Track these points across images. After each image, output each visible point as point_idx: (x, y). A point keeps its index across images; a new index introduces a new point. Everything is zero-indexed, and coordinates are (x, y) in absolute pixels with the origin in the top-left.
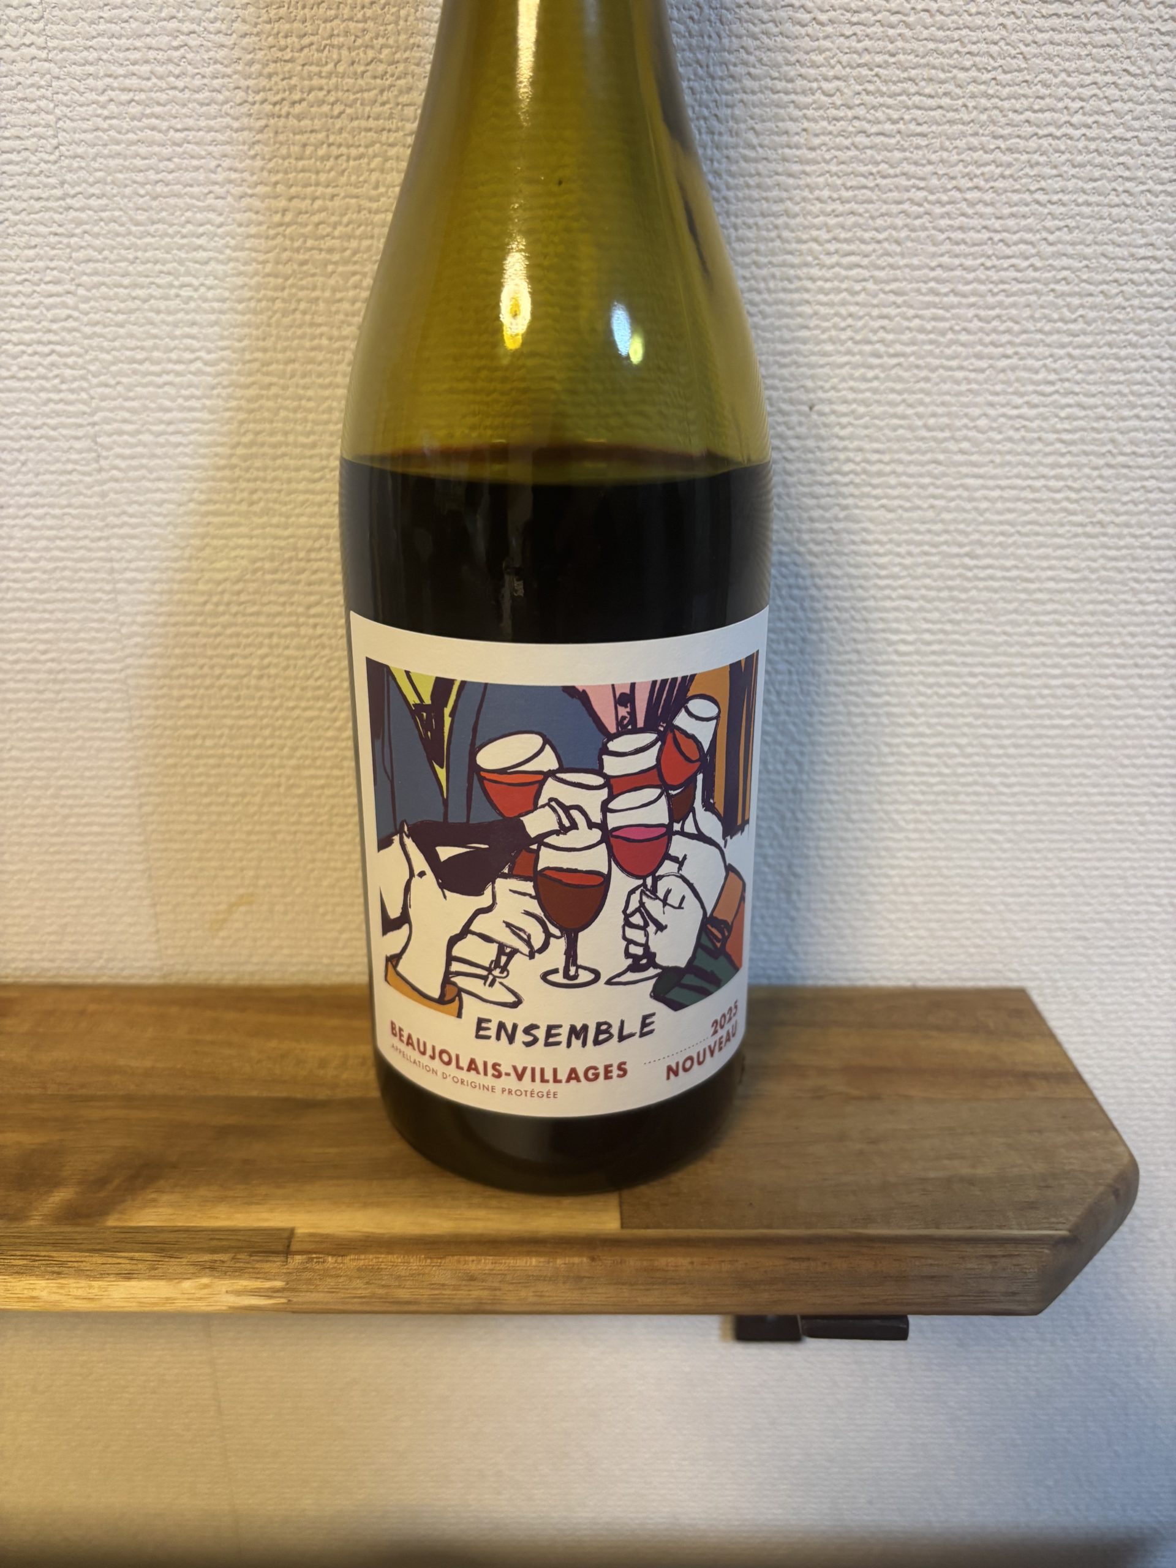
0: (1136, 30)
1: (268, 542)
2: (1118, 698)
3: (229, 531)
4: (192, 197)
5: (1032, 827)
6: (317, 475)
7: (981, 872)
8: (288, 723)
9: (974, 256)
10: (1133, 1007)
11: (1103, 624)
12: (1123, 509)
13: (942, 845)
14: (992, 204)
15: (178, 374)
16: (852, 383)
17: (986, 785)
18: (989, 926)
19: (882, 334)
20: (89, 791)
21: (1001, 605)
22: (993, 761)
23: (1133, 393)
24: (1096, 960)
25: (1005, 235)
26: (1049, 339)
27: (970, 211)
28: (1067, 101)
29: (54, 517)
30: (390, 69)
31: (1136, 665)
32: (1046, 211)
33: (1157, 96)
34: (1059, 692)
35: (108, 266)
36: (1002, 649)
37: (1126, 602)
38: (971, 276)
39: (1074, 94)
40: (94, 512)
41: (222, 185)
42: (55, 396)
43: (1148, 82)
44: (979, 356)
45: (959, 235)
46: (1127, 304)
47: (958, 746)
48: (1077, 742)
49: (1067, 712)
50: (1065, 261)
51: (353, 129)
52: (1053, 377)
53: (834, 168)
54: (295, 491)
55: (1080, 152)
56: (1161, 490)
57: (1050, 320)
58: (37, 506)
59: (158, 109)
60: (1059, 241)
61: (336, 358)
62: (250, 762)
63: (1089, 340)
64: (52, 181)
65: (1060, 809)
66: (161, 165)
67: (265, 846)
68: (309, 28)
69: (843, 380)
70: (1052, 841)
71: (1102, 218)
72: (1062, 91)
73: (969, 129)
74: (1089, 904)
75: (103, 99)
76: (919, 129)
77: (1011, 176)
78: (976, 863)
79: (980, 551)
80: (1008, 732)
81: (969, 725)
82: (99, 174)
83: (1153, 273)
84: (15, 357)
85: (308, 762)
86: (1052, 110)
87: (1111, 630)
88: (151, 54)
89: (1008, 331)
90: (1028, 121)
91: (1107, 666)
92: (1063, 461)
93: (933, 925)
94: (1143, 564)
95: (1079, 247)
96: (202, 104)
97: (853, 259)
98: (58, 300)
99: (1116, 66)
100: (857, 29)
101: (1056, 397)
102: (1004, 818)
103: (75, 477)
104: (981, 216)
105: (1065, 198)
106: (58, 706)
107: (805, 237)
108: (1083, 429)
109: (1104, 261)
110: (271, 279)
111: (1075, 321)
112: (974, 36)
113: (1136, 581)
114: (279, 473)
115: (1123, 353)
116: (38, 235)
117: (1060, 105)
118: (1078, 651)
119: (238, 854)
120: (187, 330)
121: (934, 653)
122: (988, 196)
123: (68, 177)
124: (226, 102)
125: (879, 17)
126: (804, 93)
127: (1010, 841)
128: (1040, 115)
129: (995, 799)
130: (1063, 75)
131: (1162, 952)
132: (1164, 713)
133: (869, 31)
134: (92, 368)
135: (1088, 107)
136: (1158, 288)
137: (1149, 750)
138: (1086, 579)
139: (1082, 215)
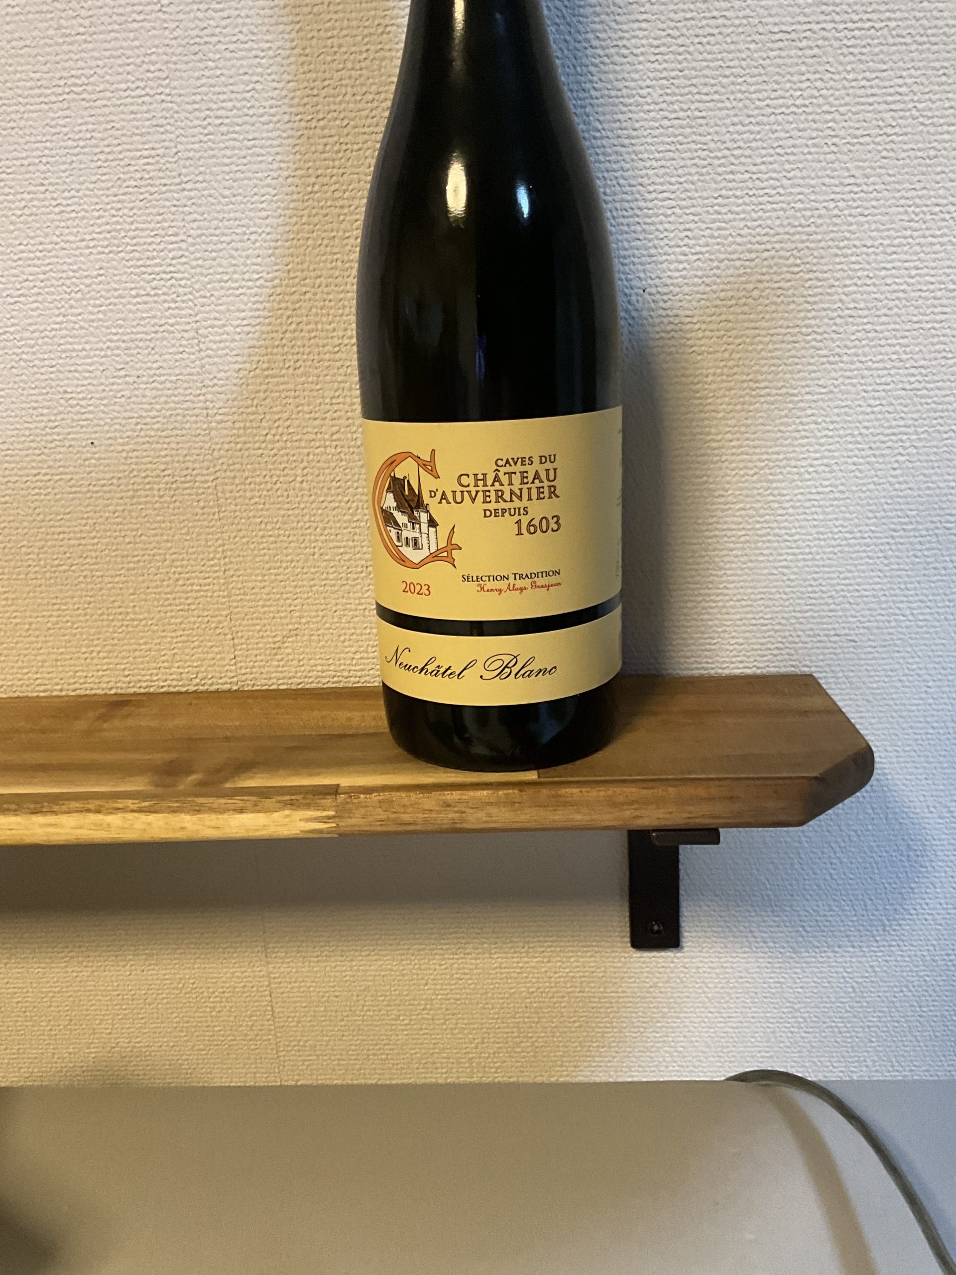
0: (831, 46)
2: (860, 471)
3: (282, 387)
4: (257, 179)
5: (810, 563)
6: (337, 349)
7: (778, 596)
8: (320, 512)
9: (742, 189)
10: (893, 690)
11: (846, 422)
12: (852, 344)
13: (749, 579)
14: (750, 157)
15: (249, 288)
16: (669, 273)
17: (775, 535)
18: (787, 634)
19: (686, 241)
20: (192, 562)
21: (776, 412)
22: (779, 518)
23: (850, 269)
24: (863, 656)
25: (759, 175)
26: (793, 238)
27: (736, 162)
28: (792, 92)
29: (171, 382)
30: (377, 97)
31: (871, 448)
32: (784, 159)
33: (848, 85)
34: (820, 469)
35: (207, 224)
36: (778, 442)
37: (860, 406)
39: (795, 87)
40: (195, 378)
41: (276, 170)
42: (173, 305)
43: (841, 76)
44: (750, 251)
45: (731, 177)
46: (839, 213)
48: (835, 503)
49: (827, 483)
50: (799, 190)
52: (799, 261)
53: (649, 140)
54: (322, 360)
55: (802, 122)
56: (876, 331)
57: (793, 226)
58: (160, 375)
59: (237, 128)
60: (795, 177)
61: (346, 274)
64: (174, 174)
65: (828, 550)
66: (239, 162)
67: (306, 595)
68: (327, 75)
69: (664, 271)
70: (824, 572)
71: (820, 162)
73: (731, 112)
74: (853, 616)
75: (205, 123)
76: (700, 114)
77: (760, 139)
78: (774, 590)
79: (760, 378)
80: (788, 498)
81: (761, 495)
82: (202, 169)
83: (856, 193)
84: (149, 282)
85: (332, 537)
86: (782, 97)
87: (852, 425)
88: (233, 96)
89: (767, 234)
90: (768, 106)
91: (852, 450)
92: (810, 315)
93: (747, 635)
94: (870, 380)
95: (807, 180)
96: (264, 124)
97: (665, 195)
98: (176, 246)
99: (820, 69)
100: (658, 57)
101: (801, 274)
102: (790, 557)
103: (185, 356)
104: (744, 164)
105: (795, 150)
106: (172, 506)
107: (634, 183)
108: (821, 294)
109: (824, 188)
110: (306, 227)
111: (809, 226)
112: (730, 56)
113: (866, 392)
114: (311, 349)
115: (842, 244)
116: (164, 207)
117: (788, 94)
118: (831, 440)
119: (288, 602)
120: (254, 260)
121: (734, 447)
122: (746, 153)
123: (184, 171)
124: (279, 121)
126: (628, 97)
127: (795, 574)
128: (775, 101)
129: (782, 545)
130: (789, 77)
131: (909, 649)
132: (891, 479)
133: (666, 57)
134: (196, 287)
135: (805, 94)
136: (859, 203)
137: (885, 506)
138: (832, 392)
139: (806, 160)
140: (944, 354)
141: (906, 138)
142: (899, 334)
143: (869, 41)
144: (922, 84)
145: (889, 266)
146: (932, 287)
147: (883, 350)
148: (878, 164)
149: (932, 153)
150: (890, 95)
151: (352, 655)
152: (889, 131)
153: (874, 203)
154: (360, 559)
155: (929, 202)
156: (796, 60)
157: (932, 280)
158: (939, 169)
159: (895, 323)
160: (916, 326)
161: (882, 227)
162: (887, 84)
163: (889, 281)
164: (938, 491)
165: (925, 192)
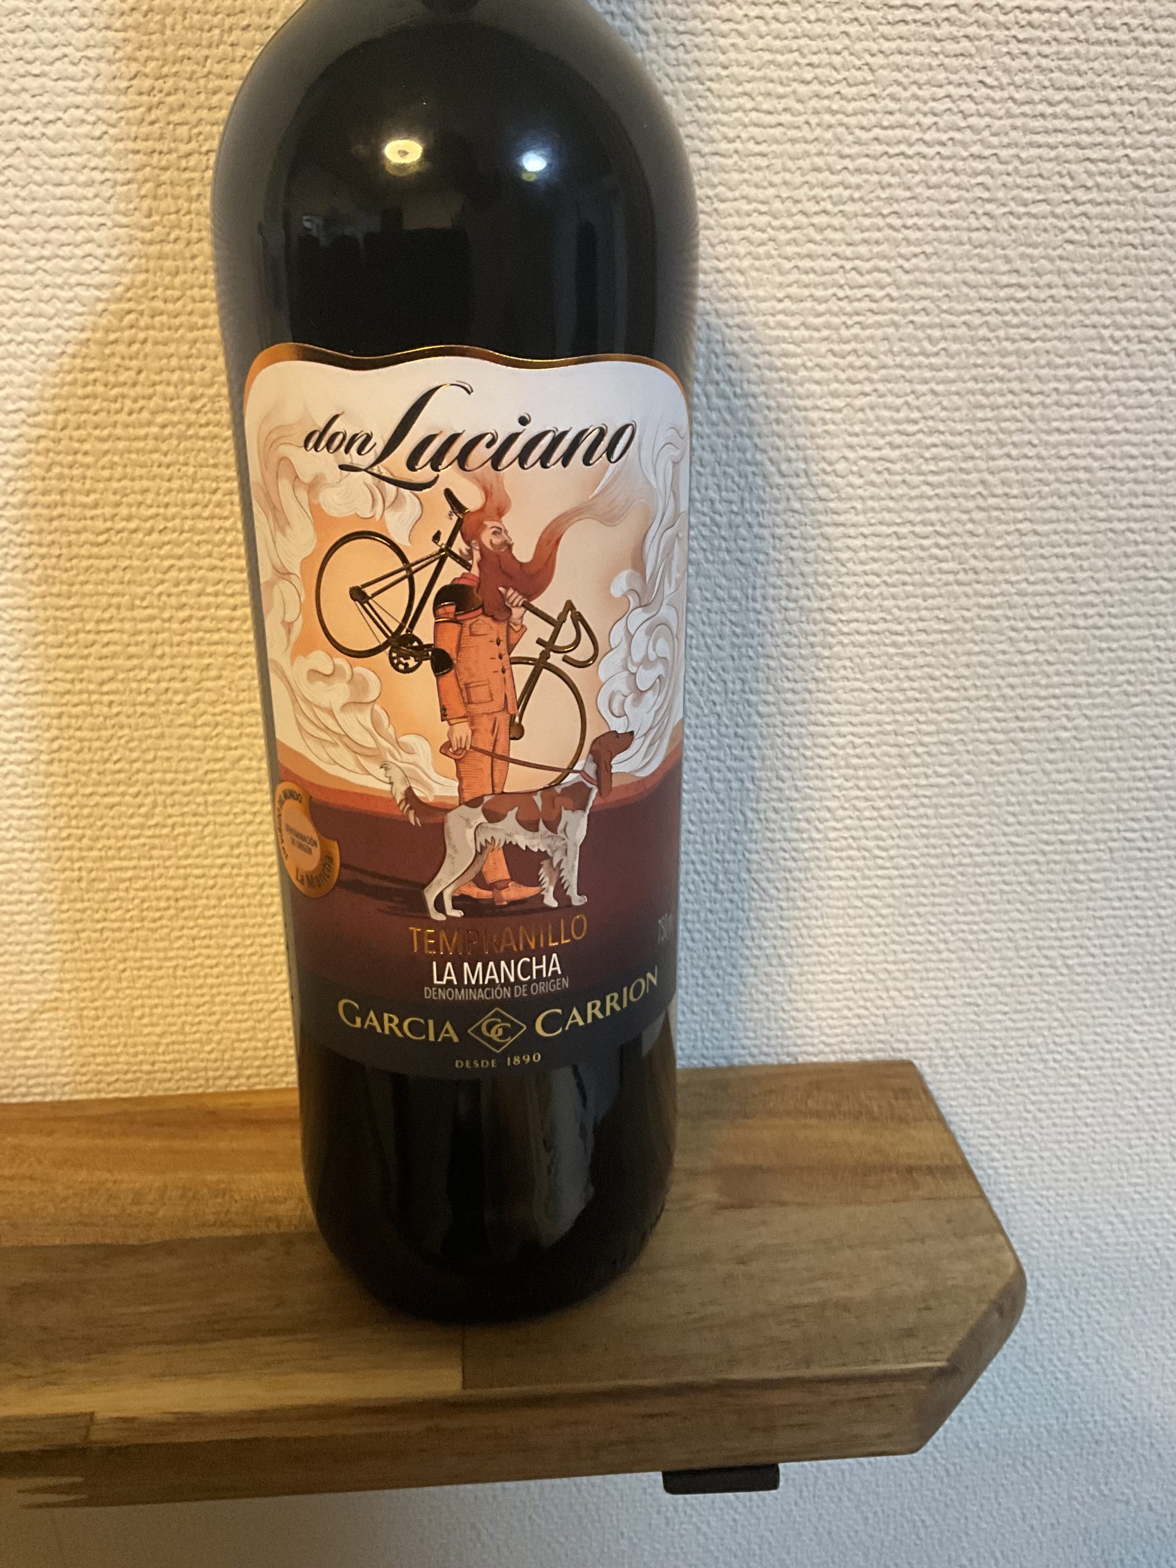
0: (991, 37)
1: (49, 613)
2: (998, 753)
5: (912, 891)
7: (860, 940)
8: (86, 811)
9: (825, 286)
10: (1031, 1074)
11: (979, 676)
12: (997, 554)
13: (817, 913)
14: (842, 229)
17: (861, 849)
18: (872, 995)
21: (867, 661)
22: (866, 823)
23: (1002, 431)
24: (989, 1026)
25: (857, 263)
26: (908, 375)
27: (818, 237)
28: (919, 117)
30: (158, 84)
31: (1017, 718)
32: (900, 236)
33: (1016, 110)
34: (935, 749)
36: (871, 706)
37: (1004, 652)
38: (822, 308)
39: (926, 108)
43: (1005, 94)
44: (835, 395)
45: (807, 264)
46: (991, 335)
47: (829, 809)
48: (956, 800)
49: (944, 771)
50: (923, 291)
51: (119, 151)
52: (915, 415)
54: (76, 557)
55: (935, 173)
56: (1036, 533)
57: (911, 354)
60: (917, 269)
62: (43, 855)
63: (952, 374)
65: (942, 872)
67: (68, 947)
70: (934, 905)
71: (961, 243)
72: (913, 105)
73: (812, 148)
74: (976, 969)
76: (758, 149)
77: (861, 199)
78: (854, 931)
79: (843, 605)
80: (881, 793)
81: (840, 788)
83: (1018, 301)
85: (111, 853)
86: (903, 126)
87: (987, 682)
89: (866, 366)
90: (876, 139)
91: (986, 721)
92: (930, 505)
93: (812, 996)
94: (1018, 612)
95: (938, 275)
99: (971, 78)
101: (920, 436)
102: (880, 883)
104: (831, 242)
105: (921, 222)
108: (950, 470)
109: (965, 290)
111: (937, 354)
112: (815, 45)
113: (1013, 629)
114: (55, 536)
115: (989, 388)
117: (911, 121)
118: (954, 705)
119: (37, 956)
121: (797, 713)
122: (836, 222)
125: (708, 25)
127: (888, 906)
128: (890, 132)
129: (871, 863)
130: (914, 89)
131: (1059, 1015)
132: (1048, 767)
133: (699, 40)
135: (942, 122)
136: (1025, 318)
137: (1035, 807)
138: (958, 629)
139: (940, 241)
140: (1143, 572)
141: (1107, 209)
142: (1073, 539)
143: (1056, 32)
144: (1141, 117)
145: (1065, 426)
146: (1132, 464)
147: (1045, 564)
148: (1059, 251)
149: (1149, 237)
150: (1088, 132)
151: (155, 1039)
152: (1081, 195)
153: (1049, 320)
154: (164, 887)
155: (1137, 322)
156: (928, 60)
157: (1134, 451)
158: (1157, 266)
159: (1068, 520)
160: (1103, 526)
161: (1059, 361)
162: (1081, 113)
163: (1064, 452)
164: (1117, 784)
165: (1131, 304)
